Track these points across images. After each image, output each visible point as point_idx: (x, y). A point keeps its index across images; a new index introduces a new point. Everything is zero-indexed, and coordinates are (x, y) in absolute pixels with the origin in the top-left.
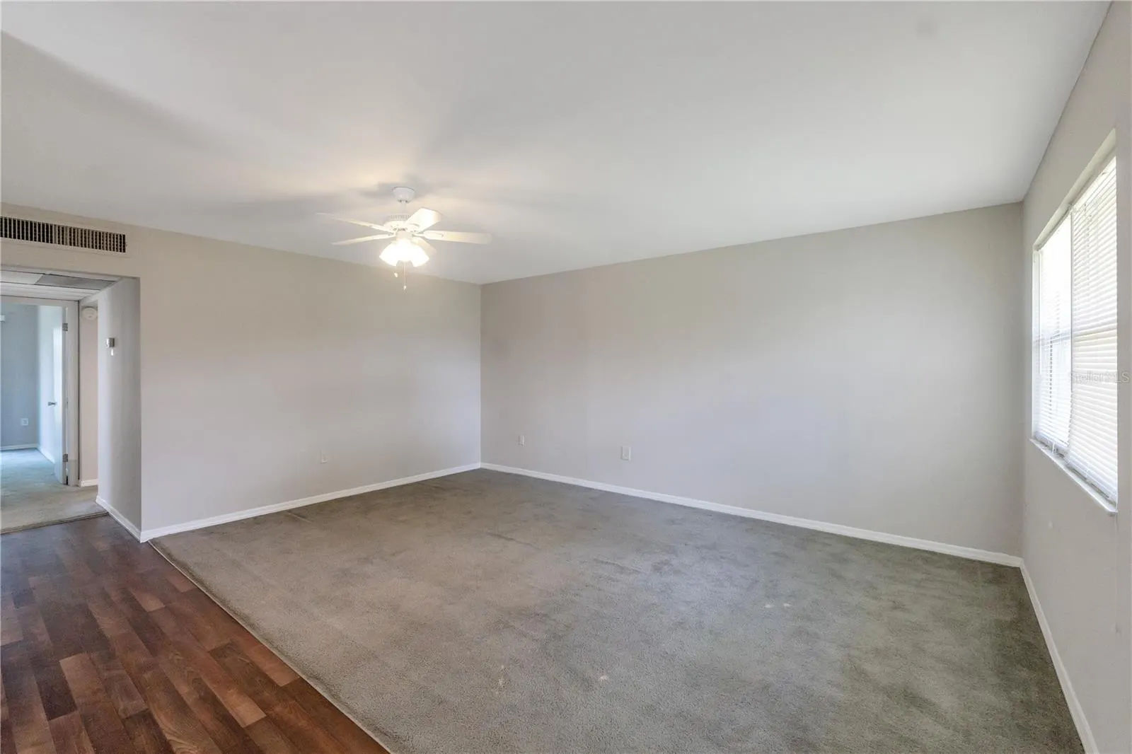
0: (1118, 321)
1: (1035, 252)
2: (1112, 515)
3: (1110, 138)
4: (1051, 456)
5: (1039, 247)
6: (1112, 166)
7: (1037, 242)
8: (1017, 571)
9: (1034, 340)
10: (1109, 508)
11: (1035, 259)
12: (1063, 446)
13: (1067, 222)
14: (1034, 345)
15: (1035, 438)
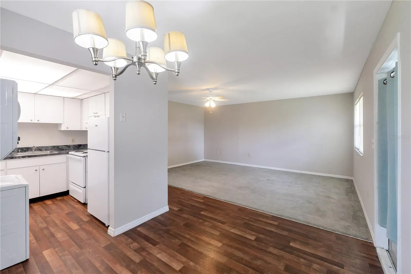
0: (363, 124)
1: (355, 105)
2: (362, 156)
3: (362, 93)
4: (357, 150)
5: (356, 104)
6: (362, 97)
7: (355, 103)
8: (352, 180)
9: (355, 125)
10: (362, 155)
11: (355, 107)
12: (359, 148)
13: (359, 102)
14: (355, 127)
15: (355, 148)
